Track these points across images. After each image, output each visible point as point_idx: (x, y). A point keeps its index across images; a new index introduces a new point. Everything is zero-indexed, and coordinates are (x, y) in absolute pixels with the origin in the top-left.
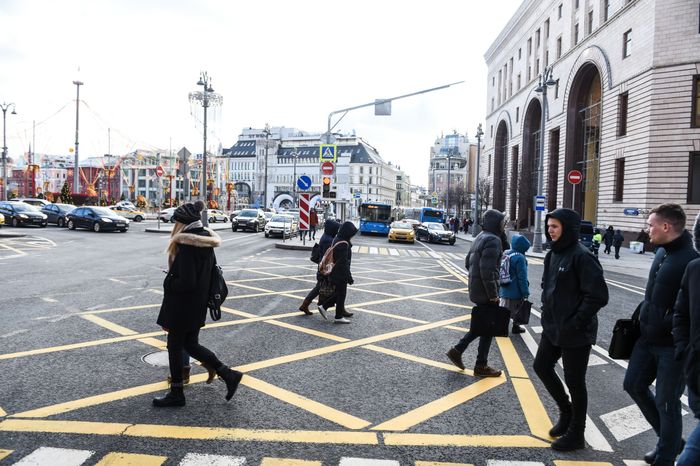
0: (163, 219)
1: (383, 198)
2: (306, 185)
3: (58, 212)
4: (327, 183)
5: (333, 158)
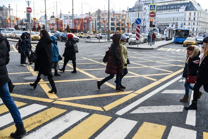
0: (97, 37)
1: (201, 27)
2: (139, 22)
3: (58, 35)
4: (151, 21)
5: (155, 10)
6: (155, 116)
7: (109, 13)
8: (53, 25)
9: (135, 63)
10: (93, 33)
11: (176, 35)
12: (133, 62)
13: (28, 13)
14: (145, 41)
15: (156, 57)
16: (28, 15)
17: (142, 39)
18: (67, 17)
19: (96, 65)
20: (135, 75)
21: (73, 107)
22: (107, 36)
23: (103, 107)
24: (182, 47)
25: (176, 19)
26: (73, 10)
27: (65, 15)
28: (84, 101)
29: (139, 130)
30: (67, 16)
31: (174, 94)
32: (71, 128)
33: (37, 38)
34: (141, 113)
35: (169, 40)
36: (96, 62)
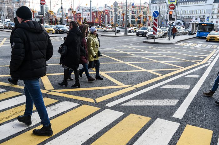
4: (171, 14)
5: (175, 2)
6: (144, 109)
7: (127, 5)
8: (70, 17)
9: (146, 57)
10: (111, 27)
11: (199, 29)
12: (144, 56)
13: (42, 5)
14: (164, 36)
15: (171, 52)
16: (42, 8)
17: (161, 33)
18: (85, 10)
19: (104, 59)
20: (140, 70)
21: (66, 98)
22: (124, 30)
23: (96, 99)
24: (205, 42)
25: (203, 11)
26: (91, 2)
27: (84, 8)
28: (79, 93)
29: (122, 121)
30: (86, 8)
31: (174, 88)
32: (56, 116)
33: (51, 31)
34: (132, 105)
35: (192, 34)
36: (105, 56)
